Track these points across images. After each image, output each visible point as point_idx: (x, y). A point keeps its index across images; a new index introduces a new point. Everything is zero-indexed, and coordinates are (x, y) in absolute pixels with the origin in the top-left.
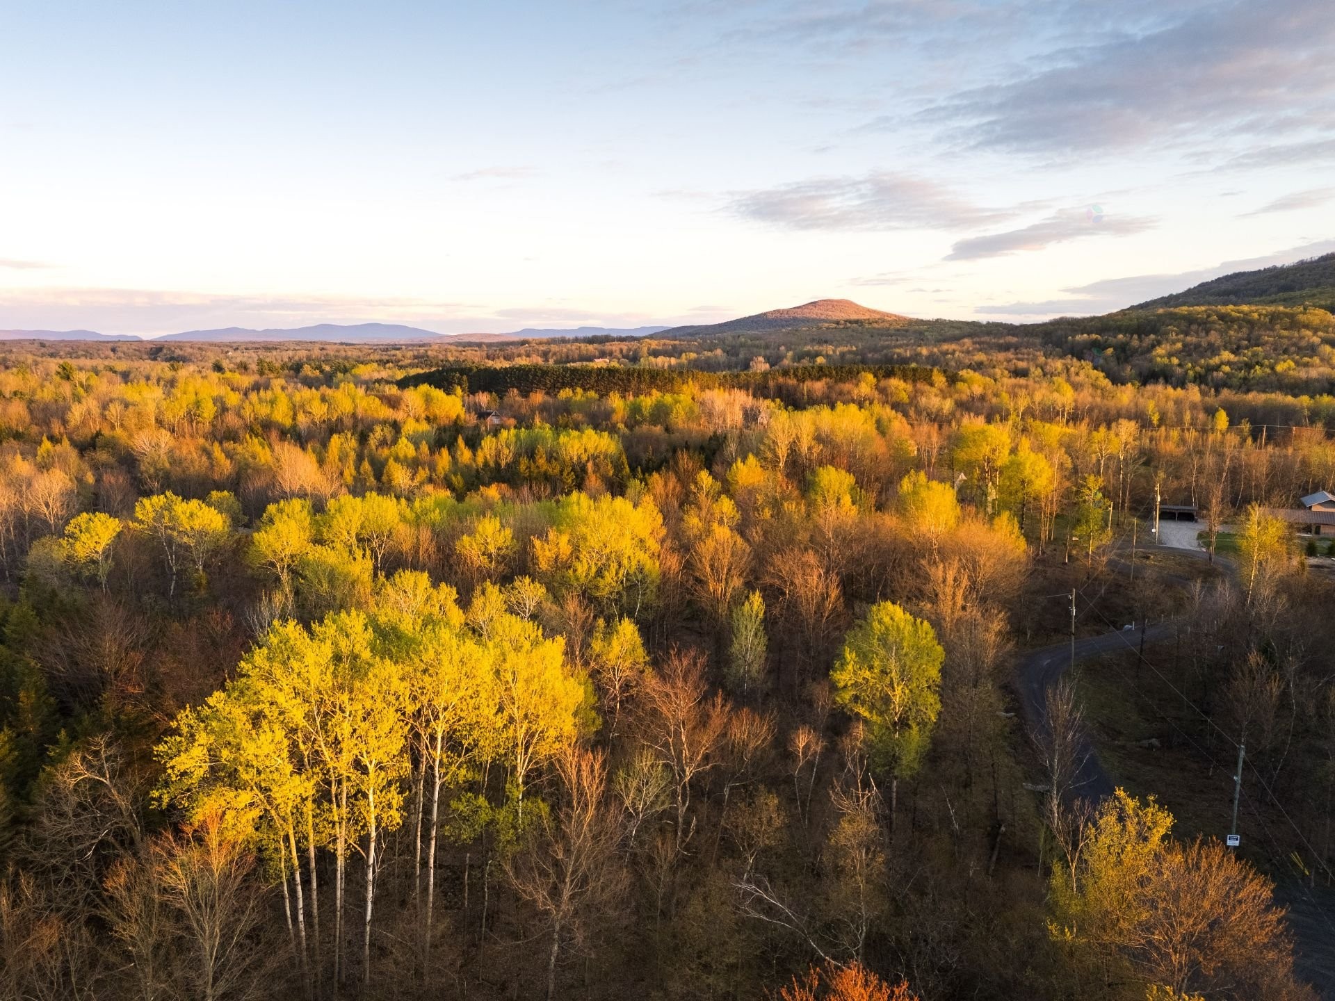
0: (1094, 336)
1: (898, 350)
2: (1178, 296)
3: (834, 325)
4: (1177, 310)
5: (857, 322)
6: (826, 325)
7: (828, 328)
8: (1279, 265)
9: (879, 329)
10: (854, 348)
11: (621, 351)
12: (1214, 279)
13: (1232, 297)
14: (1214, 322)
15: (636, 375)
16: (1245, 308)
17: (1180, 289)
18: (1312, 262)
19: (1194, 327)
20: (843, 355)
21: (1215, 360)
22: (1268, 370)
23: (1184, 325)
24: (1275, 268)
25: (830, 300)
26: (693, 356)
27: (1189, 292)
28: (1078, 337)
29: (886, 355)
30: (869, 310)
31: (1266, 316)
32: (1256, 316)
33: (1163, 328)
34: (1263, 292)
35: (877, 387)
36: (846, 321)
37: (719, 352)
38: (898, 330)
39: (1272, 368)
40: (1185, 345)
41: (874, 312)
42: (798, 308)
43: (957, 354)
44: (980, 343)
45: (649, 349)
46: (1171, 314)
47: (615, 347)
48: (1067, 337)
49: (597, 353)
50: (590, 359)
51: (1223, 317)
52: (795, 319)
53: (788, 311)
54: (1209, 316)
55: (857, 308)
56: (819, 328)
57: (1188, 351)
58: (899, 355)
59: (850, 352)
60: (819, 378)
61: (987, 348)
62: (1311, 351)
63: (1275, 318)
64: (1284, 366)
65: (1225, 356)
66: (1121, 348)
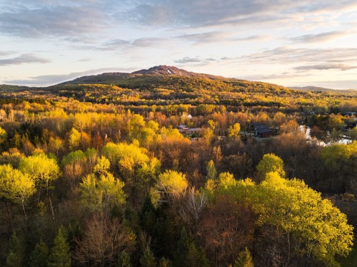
0: (66, 91)
1: (5, 94)
13: (91, 82)
16: (100, 85)
19: (91, 89)
23: (87, 88)
28: (61, 91)
31: (105, 87)
32: (103, 87)
33: (83, 89)
35: (31, 106)
39: (116, 100)
40: (92, 94)
44: (31, 92)
46: (83, 86)
48: (58, 91)
51: (96, 87)
54: (92, 87)
57: (94, 95)
60: (8, 103)
61: (36, 94)
62: (121, 95)
63: (108, 88)
64: (118, 99)
65: (104, 97)
66: (76, 94)
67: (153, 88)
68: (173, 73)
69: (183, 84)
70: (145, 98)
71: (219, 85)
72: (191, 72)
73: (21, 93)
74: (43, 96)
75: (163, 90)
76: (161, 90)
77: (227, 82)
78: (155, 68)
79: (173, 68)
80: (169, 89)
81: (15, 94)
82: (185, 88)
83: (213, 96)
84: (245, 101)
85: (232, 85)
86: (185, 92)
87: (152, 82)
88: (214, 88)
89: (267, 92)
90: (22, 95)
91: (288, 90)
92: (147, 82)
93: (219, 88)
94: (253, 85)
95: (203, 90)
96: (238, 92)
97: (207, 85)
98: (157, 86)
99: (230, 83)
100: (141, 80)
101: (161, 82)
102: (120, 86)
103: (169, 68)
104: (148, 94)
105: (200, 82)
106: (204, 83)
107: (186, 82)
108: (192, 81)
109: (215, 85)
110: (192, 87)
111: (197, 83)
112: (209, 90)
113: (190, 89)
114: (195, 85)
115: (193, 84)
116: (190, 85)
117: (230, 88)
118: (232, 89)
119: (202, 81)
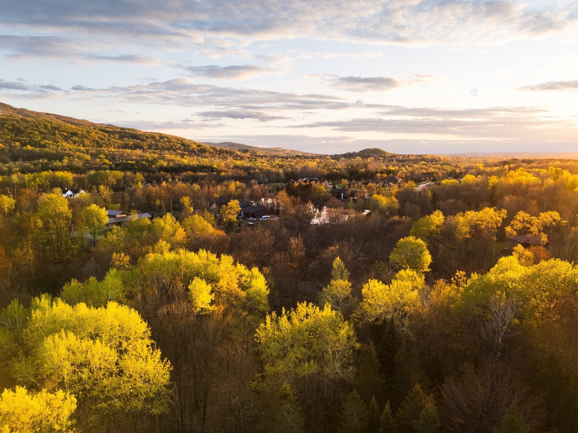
69: (17, 131)
71: (95, 136)
77: (107, 132)
82: (26, 139)
84: (158, 164)
85: (117, 136)
86: (29, 147)
88: (87, 142)
89: (179, 148)
91: (208, 146)
93: (97, 142)
94: (153, 138)
95: (65, 144)
96: (133, 148)
97: (71, 136)
99: (113, 133)
105: (55, 128)
106: (64, 131)
107: (24, 127)
108: (37, 127)
109: (87, 135)
110: (39, 138)
111: (49, 130)
112: (77, 144)
113: (36, 141)
114: (45, 134)
115: (41, 133)
116: (33, 133)
117: (117, 142)
118: (120, 143)
119: (59, 128)
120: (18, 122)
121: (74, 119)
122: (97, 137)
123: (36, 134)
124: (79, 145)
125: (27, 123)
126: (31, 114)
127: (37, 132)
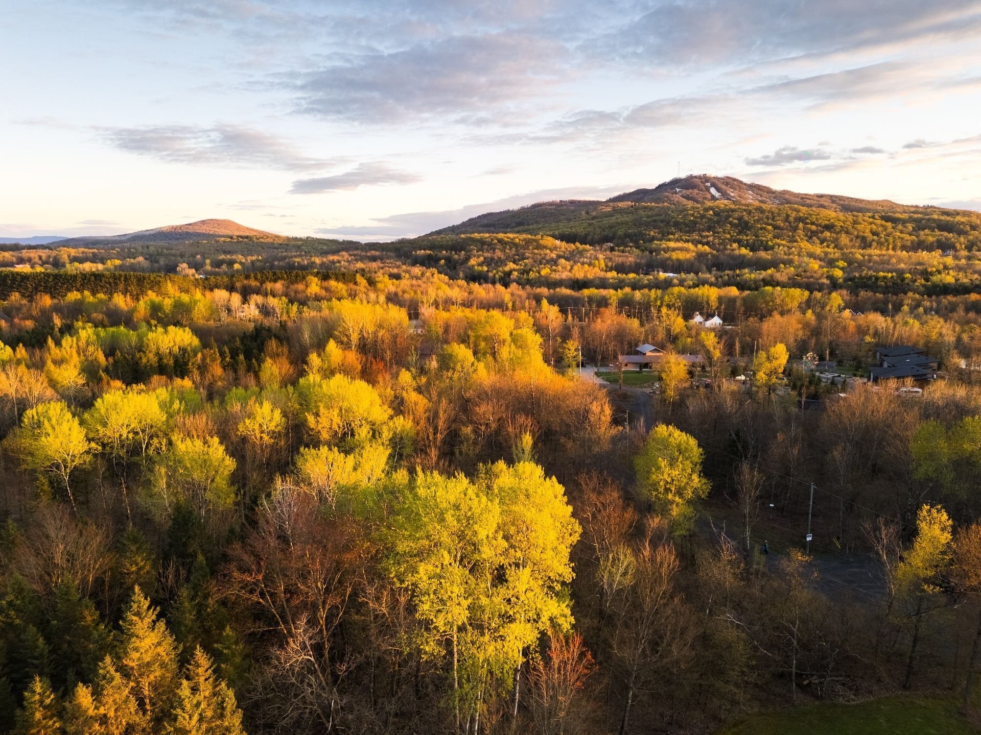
0: (428, 252)
1: (297, 260)
2: (458, 227)
3: (229, 240)
4: (472, 236)
5: (247, 237)
6: (223, 239)
7: (224, 242)
8: (511, 209)
9: (265, 243)
10: (260, 258)
11: (40, 258)
12: (476, 216)
13: (492, 229)
14: (495, 244)
15: (123, 278)
16: (511, 236)
17: (458, 222)
18: (528, 208)
19: (486, 247)
20: (252, 262)
21: (507, 269)
22: (537, 274)
23: (479, 245)
24: (508, 212)
25: (215, 220)
26: (118, 262)
27: (464, 224)
28: (418, 252)
29: (288, 263)
30: (247, 229)
31: (522, 241)
32: (517, 240)
33: (468, 248)
34: (508, 226)
35: (322, 288)
36: (238, 237)
37: (141, 259)
38: (281, 244)
39: (539, 273)
40: (485, 259)
41: (252, 230)
42: (190, 225)
43: (343, 263)
44: (355, 255)
45: (69, 256)
46: (470, 238)
47: (33, 254)
48: (411, 252)
49: (14, 260)
50: (12, 265)
51: (500, 241)
52: (187, 233)
53: (181, 227)
54: (492, 240)
55: (239, 227)
56: (217, 242)
57: (488, 262)
58: (299, 263)
59: (258, 260)
60: (275, 281)
61: (362, 259)
62: (554, 262)
63: (528, 242)
64: (545, 272)
65: (511, 266)
66: (448, 260)
67: (653, 239)
68: (725, 195)
69: (743, 226)
70: (620, 269)
71: (865, 229)
72: (785, 192)
73: (331, 258)
74: (374, 265)
75: (679, 245)
76: (672, 244)
77: (894, 221)
78: (675, 183)
79: (730, 182)
80: (696, 243)
81: (318, 261)
82: (751, 238)
83: (831, 263)
84: (936, 278)
85: (910, 227)
86: (744, 251)
87: (653, 224)
88: (844, 239)
90: (333, 262)
92: (637, 223)
93: (864, 239)
95: (805, 245)
96: (930, 248)
97: (821, 231)
98: (664, 236)
99: (904, 222)
100: (625, 218)
101: (676, 224)
102: (562, 238)
103: (715, 182)
104: (631, 257)
105: (800, 219)
106: (813, 223)
107: (754, 221)
108: (773, 219)
109: (850, 227)
110: (770, 236)
111: (790, 223)
112: (825, 244)
113: (762, 241)
114: (782, 229)
115: (776, 227)
116: (765, 229)
117: (902, 239)
118: (907, 240)
119: (807, 218)
120: (750, 212)
121: (861, 201)
122: (868, 231)
123: (768, 231)
124: (828, 246)
125: (762, 213)
126: (793, 199)
127: (770, 227)
